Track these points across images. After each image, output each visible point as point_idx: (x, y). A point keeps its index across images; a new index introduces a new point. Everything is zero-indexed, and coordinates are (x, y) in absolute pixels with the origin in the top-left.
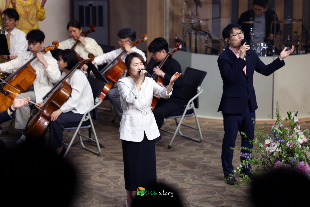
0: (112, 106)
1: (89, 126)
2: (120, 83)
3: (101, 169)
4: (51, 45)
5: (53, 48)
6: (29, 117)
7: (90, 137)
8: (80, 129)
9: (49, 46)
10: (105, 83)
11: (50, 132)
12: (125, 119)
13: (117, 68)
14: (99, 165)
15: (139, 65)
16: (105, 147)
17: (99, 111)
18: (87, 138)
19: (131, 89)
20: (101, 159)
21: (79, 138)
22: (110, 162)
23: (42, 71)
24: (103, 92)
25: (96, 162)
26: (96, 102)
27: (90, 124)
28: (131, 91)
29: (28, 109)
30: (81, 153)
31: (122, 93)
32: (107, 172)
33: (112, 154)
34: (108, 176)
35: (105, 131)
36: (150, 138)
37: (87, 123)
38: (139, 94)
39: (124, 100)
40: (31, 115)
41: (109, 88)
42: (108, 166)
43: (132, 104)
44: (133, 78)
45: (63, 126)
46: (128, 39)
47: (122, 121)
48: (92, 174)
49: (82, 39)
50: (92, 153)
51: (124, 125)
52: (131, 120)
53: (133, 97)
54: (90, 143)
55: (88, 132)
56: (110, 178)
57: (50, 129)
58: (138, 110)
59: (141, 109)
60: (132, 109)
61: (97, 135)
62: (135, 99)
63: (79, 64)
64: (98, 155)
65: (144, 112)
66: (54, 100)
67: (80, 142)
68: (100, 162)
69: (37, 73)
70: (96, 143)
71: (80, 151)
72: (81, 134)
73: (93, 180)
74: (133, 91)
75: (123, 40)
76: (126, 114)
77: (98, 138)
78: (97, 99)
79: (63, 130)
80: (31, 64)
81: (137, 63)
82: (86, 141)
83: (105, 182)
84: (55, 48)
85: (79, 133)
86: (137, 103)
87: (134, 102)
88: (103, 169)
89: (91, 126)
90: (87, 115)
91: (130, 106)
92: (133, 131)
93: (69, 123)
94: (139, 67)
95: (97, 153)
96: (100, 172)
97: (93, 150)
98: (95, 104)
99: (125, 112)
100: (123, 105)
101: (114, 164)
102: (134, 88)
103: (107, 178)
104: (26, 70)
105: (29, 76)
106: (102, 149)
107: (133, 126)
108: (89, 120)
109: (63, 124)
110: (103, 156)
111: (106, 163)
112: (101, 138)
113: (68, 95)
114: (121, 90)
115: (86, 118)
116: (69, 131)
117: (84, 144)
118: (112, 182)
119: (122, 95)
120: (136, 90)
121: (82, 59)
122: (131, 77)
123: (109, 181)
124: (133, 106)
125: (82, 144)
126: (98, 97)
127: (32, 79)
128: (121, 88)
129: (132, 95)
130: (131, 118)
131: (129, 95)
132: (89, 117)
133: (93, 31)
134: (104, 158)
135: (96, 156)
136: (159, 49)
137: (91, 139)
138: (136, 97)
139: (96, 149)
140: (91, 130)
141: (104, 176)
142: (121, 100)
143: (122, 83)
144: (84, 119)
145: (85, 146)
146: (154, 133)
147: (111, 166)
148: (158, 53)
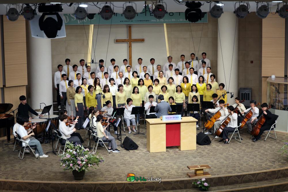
8: (234, 133)
14: (240, 146)
16: (243, 140)
18: (237, 136)
20: (241, 144)
22: (244, 145)
23: (223, 112)
25: (239, 144)
30: (235, 141)
32: (242, 148)
35: (245, 135)
37: (237, 131)
46: (253, 103)
49: (239, 104)
50: (238, 142)
54: (238, 138)
56: (242, 150)
61: (240, 136)
64: (240, 142)
66: (225, 123)
69: (222, 114)
75: (252, 104)
79: (228, 133)
80: (220, 111)
85: (234, 135)
93: (231, 131)
104: (218, 113)
108: (237, 130)
109: (228, 131)
111: (242, 145)
113: (229, 121)
127: (219, 116)
132: (237, 129)
133: (244, 101)
136: (265, 107)
139: (239, 140)
140: (238, 134)
144: (235, 130)
145: (236, 139)
148: (264, 108)
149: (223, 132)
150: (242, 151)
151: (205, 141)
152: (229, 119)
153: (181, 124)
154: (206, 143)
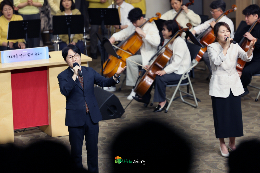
0: (207, 66)
1: (188, 83)
2: (210, 48)
3: (198, 119)
4: (155, 16)
5: (156, 19)
6: (138, 76)
7: (188, 92)
8: (180, 86)
9: (153, 17)
10: (200, 47)
11: (155, 88)
12: (213, 79)
13: (211, 35)
14: (196, 116)
15: (226, 32)
16: (201, 101)
17: (195, 70)
18: (185, 93)
19: (218, 53)
20: (198, 111)
21: (179, 93)
22: (206, 113)
24: (199, 55)
25: (194, 113)
26: (193, 63)
27: (188, 81)
28: (218, 55)
29: (137, 69)
30: (181, 106)
31: (211, 56)
32: (203, 122)
33: (207, 107)
34: (204, 125)
36: (236, 94)
37: (186, 81)
38: (225, 58)
39: (213, 62)
40: (140, 75)
41: (204, 51)
42: (204, 117)
43: (220, 66)
44: (221, 44)
45: (166, 84)
46: (219, 8)
47: (211, 80)
48: (191, 124)
50: (190, 106)
51: (213, 83)
52: (219, 80)
53: (220, 61)
54: (188, 97)
55: (186, 88)
56: (206, 127)
57: (155, 86)
58: (225, 70)
59: (227, 70)
60: (220, 69)
61: (194, 91)
62: (222, 62)
63: (179, 32)
65: (230, 73)
66: (158, 62)
67: (180, 97)
68: (198, 114)
70: (193, 97)
71: (180, 105)
72: (181, 89)
73: (192, 128)
74: (220, 55)
75: (215, 10)
76: (214, 74)
77: (196, 93)
78: (194, 61)
79: (165, 86)
81: (224, 31)
82: (185, 96)
83: (202, 130)
84: (158, 19)
85: (179, 90)
86: (224, 65)
87: (221, 64)
88: (200, 119)
89: (189, 83)
90: (186, 74)
91: (218, 68)
92: (220, 88)
93: (171, 81)
94: (225, 34)
95: (195, 106)
96: (197, 122)
97: (191, 103)
98: (192, 65)
99: (214, 73)
100: (212, 67)
101: (209, 115)
102: (221, 52)
103: (203, 127)
104: (134, 38)
105: (137, 42)
106: (199, 102)
107: (221, 84)
108: (187, 79)
109: (166, 82)
110: (199, 108)
111: (203, 114)
112: (197, 93)
113: (169, 58)
114: (210, 53)
115: (185, 77)
116: (171, 87)
117: (183, 98)
118: (208, 130)
119: (211, 58)
120: (222, 54)
121: (182, 28)
122: (219, 43)
123: (205, 129)
124: (220, 67)
125: (182, 98)
126: (195, 59)
127: (139, 45)
128: (210, 52)
129: (219, 59)
130: (219, 77)
131: (217, 59)
132: (187, 76)
133: (192, 4)
134: (200, 110)
135: (194, 108)
136: (253, 13)
137: (189, 94)
138: (222, 60)
139: (193, 102)
140: (189, 86)
141: (201, 125)
142: (210, 62)
143: (211, 48)
144: (183, 78)
145: (184, 100)
146: (239, 90)
147: (207, 117)
148: (252, 16)
149: (153, 84)
150: (206, 131)
151: (108, 110)
152: (168, 52)
153: (50, 69)
154: (112, 113)
